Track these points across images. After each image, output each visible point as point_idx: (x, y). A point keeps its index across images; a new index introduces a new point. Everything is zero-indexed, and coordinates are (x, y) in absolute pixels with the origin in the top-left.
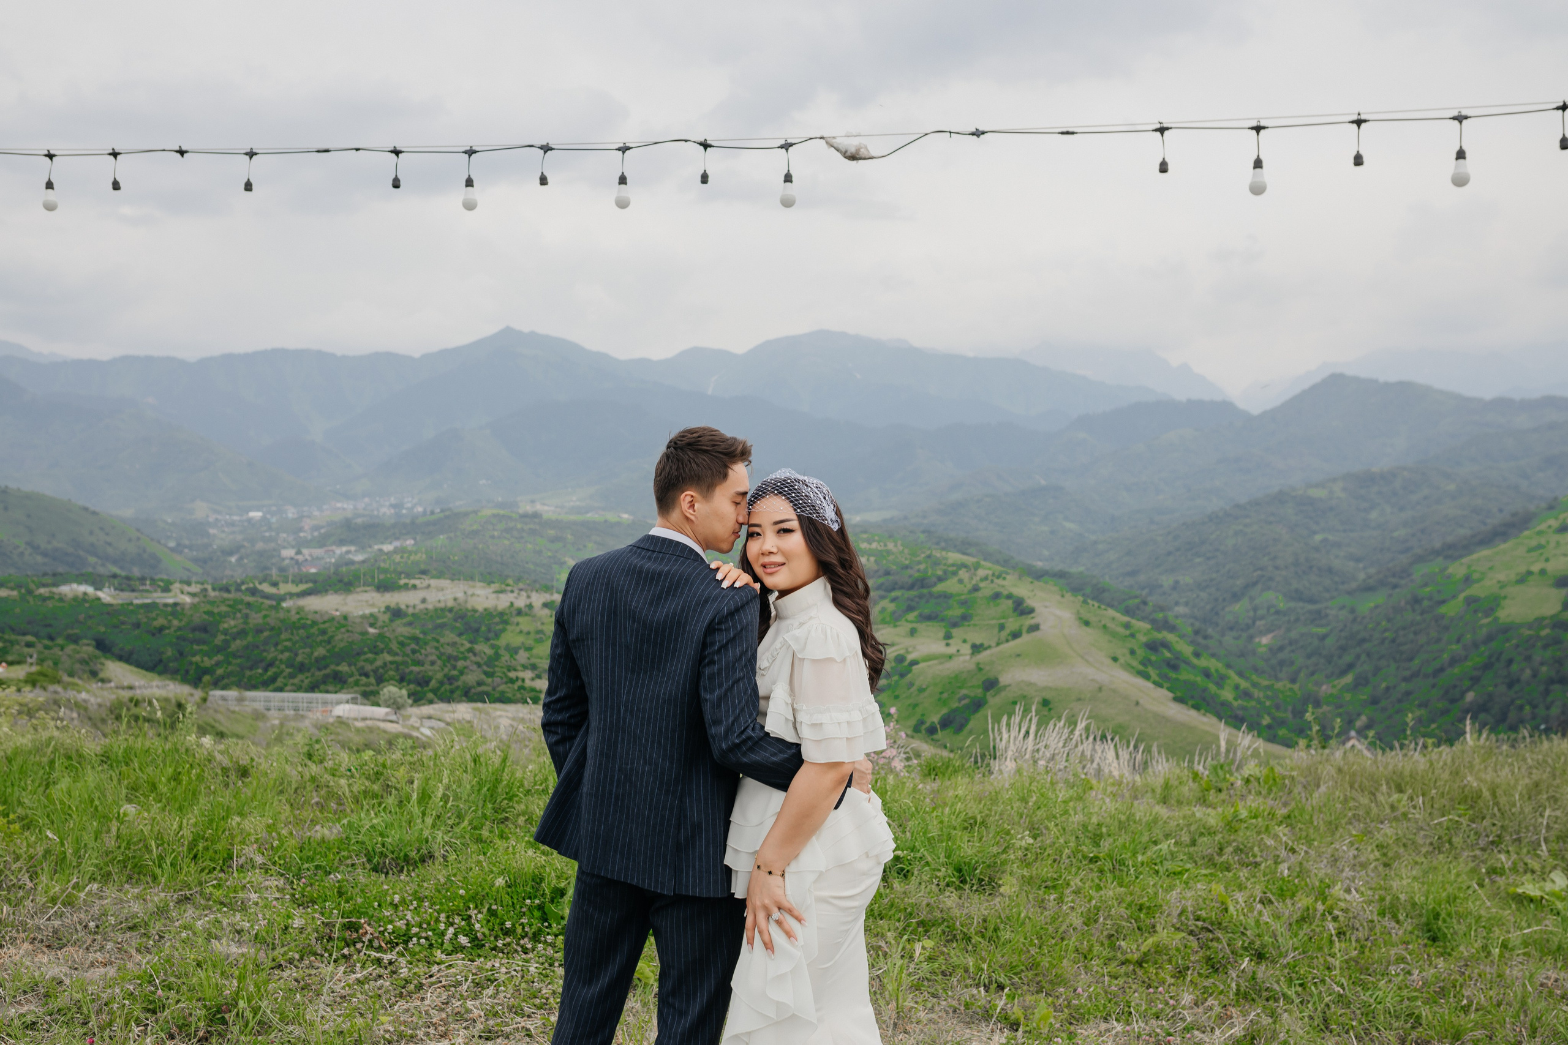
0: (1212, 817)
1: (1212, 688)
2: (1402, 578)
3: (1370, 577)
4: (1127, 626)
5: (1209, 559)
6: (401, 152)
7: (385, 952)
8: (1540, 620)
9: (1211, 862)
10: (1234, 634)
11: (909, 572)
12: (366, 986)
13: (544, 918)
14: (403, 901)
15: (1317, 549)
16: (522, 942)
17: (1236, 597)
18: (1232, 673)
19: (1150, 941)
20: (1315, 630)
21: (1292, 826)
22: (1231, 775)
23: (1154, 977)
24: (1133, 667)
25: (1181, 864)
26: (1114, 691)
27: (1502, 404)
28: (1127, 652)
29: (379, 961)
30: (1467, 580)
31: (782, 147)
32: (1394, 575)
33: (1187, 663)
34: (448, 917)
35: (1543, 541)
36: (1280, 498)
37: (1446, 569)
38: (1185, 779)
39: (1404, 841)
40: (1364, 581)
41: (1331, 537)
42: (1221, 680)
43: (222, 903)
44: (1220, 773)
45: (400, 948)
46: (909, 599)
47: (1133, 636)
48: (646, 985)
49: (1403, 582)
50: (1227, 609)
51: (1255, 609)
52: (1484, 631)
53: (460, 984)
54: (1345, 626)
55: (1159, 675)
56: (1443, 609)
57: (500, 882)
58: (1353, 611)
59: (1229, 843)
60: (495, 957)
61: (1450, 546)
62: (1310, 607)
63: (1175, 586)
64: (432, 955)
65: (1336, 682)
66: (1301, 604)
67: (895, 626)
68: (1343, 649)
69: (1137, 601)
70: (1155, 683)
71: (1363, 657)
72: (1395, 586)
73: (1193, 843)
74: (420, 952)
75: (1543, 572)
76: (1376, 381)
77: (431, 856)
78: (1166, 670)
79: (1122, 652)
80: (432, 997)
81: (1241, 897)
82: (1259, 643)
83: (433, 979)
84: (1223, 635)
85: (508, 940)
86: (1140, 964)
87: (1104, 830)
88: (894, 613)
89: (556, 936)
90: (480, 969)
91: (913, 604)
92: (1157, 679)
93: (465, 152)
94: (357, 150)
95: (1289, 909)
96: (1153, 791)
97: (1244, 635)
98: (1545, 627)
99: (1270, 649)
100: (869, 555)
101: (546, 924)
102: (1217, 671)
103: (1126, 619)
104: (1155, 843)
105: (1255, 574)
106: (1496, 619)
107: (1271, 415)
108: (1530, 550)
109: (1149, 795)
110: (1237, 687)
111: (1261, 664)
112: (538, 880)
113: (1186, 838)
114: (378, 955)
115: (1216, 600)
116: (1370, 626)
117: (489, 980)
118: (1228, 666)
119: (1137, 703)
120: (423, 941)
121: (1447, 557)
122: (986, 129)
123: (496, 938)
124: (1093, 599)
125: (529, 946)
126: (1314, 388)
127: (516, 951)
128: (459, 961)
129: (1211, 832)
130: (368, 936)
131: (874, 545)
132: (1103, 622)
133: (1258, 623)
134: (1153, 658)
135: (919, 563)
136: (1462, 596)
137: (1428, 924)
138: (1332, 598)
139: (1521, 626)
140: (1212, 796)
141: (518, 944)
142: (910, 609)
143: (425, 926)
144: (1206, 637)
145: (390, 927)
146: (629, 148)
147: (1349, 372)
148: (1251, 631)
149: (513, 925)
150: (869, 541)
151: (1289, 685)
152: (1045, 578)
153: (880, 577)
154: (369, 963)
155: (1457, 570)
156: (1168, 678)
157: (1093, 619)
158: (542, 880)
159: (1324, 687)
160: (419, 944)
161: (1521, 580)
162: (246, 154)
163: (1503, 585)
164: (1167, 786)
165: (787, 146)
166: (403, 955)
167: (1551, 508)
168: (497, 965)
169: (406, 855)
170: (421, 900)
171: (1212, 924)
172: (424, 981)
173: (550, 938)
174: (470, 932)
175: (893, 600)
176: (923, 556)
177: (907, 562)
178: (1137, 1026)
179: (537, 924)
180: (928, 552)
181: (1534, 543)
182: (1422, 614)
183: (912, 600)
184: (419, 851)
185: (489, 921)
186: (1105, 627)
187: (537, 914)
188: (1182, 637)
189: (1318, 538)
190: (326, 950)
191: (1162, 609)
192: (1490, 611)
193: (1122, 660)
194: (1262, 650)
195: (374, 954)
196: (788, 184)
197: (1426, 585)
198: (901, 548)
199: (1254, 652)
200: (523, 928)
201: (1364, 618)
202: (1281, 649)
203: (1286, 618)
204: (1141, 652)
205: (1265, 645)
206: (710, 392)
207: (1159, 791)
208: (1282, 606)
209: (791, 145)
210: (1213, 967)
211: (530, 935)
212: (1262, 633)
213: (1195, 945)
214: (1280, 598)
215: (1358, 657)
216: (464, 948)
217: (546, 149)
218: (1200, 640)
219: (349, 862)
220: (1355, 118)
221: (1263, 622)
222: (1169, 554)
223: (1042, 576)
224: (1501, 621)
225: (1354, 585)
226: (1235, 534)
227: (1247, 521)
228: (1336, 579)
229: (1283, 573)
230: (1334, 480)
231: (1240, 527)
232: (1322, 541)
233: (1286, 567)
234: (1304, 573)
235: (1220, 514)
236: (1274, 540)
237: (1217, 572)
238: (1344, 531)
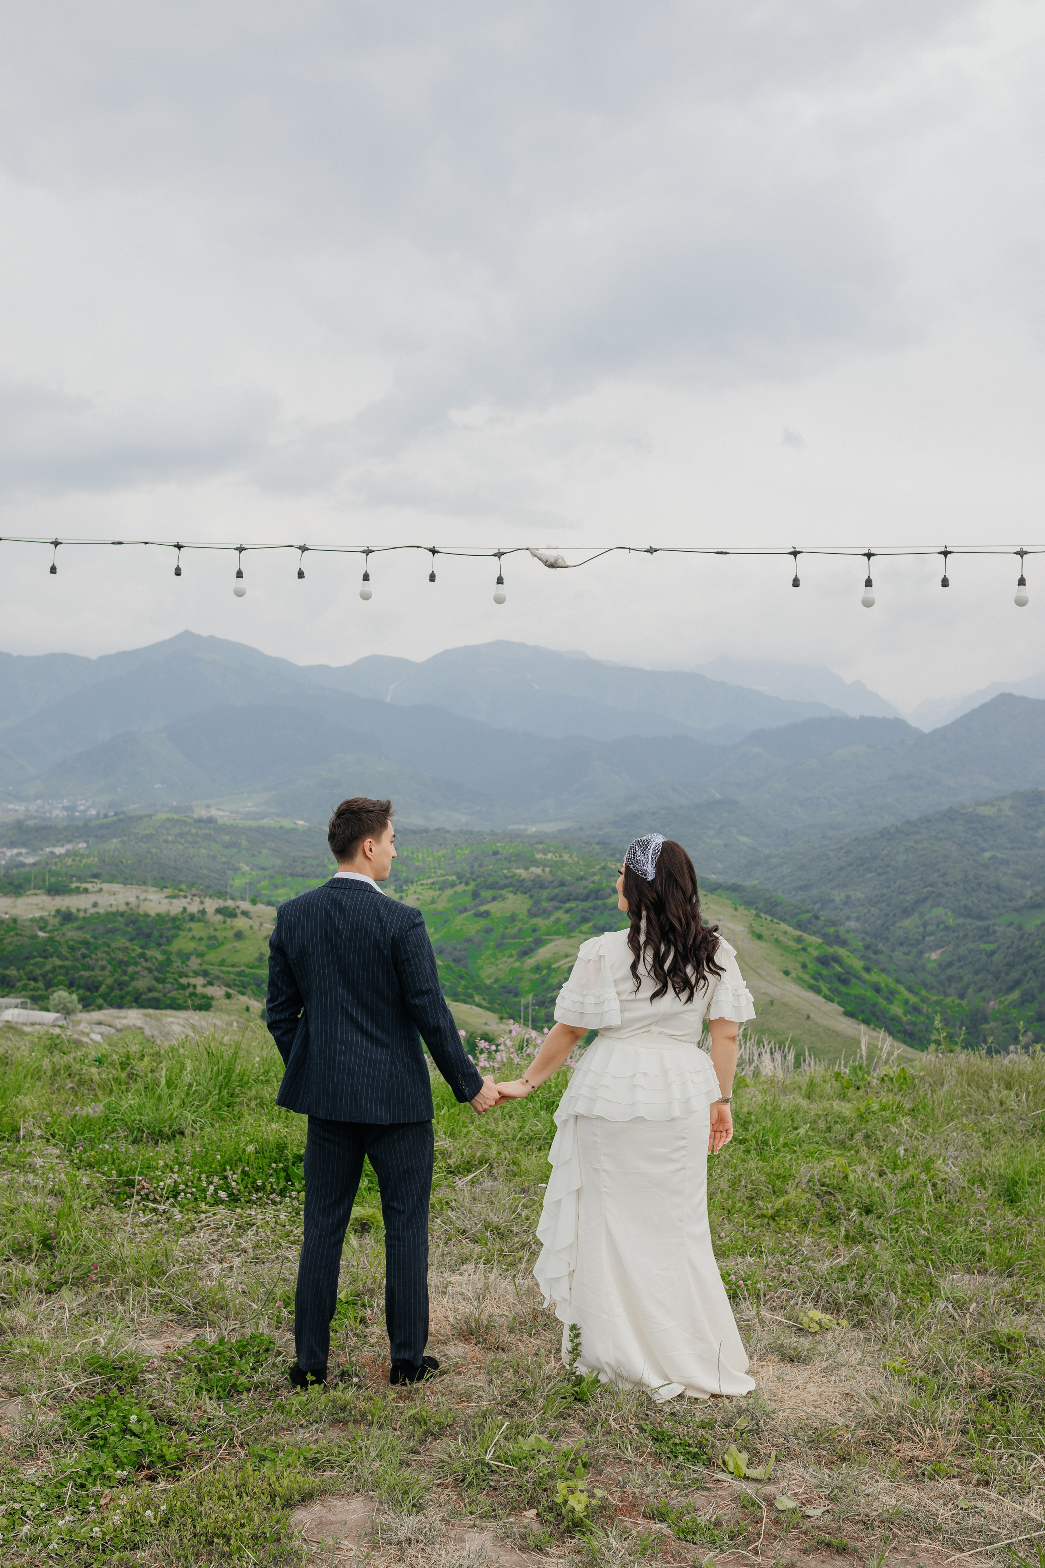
0: (846, 1109)
1: (882, 1002)
3: (1037, 895)
4: (799, 940)
5: (880, 874)
6: (183, 547)
7: (159, 1203)
9: (842, 1145)
10: (904, 949)
11: (584, 883)
12: (150, 1228)
13: (288, 1179)
14: (166, 1165)
15: (986, 867)
16: (271, 1196)
17: (906, 913)
18: (901, 988)
19: (782, 1200)
20: (982, 946)
21: (915, 1118)
22: (869, 1074)
23: (783, 1227)
24: (804, 981)
25: (816, 1146)
26: (785, 1004)
28: (798, 966)
29: (155, 1210)
31: (495, 555)
33: (858, 978)
34: (207, 1177)
36: (950, 815)
38: (828, 1078)
39: (1004, 1128)
40: (1031, 898)
41: (999, 855)
42: (891, 995)
43: (14, 1166)
44: (860, 1074)
45: (172, 1200)
46: (583, 910)
47: (804, 950)
48: (378, 1227)
50: (897, 925)
51: (925, 925)
53: (226, 1227)
54: (1013, 943)
55: (830, 989)
57: (251, 1148)
58: (1020, 928)
59: (859, 1130)
60: (250, 1208)
62: (979, 923)
63: (847, 901)
64: (198, 1206)
65: (1003, 999)
66: (970, 920)
67: (569, 937)
68: (1011, 965)
69: (810, 915)
70: (825, 997)
71: (1030, 974)
73: (829, 1129)
74: (188, 1204)
77: (182, 1133)
78: (837, 985)
79: (794, 966)
80: (204, 1236)
81: (859, 1169)
82: (929, 957)
83: (203, 1223)
84: (893, 950)
85: (260, 1195)
86: (773, 1218)
87: (753, 1118)
88: (568, 924)
89: (299, 1192)
90: (241, 1216)
91: (587, 915)
92: (828, 993)
93: (237, 549)
94: (146, 543)
95: (897, 1179)
96: (800, 1088)
97: (914, 950)
99: (939, 965)
100: (545, 866)
101: (290, 1183)
102: (887, 986)
103: (799, 933)
104: (796, 1129)
105: (925, 890)
107: (940, 734)
109: (797, 1091)
110: (906, 1002)
111: (930, 979)
112: (281, 1147)
113: (822, 1125)
114: (154, 1206)
115: (887, 915)
116: (1037, 943)
117: (248, 1224)
118: (898, 981)
119: (808, 1017)
120: (189, 1195)
122: (658, 548)
123: (250, 1193)
124: (766, 913)
125: (278, 1199)
126: (983, 707)
127: (267, 1203)
128: (222, 1210)
129: (845, 1121)
130: (146, 1191)
131: (549, 856)
132: (775, 936)
133: (927, 938)
134: (825, 972)
135: (594, 874)
137: (1008, 1190)
138: (1000, 915)
140: (851, 1092)
141: (268, 1199)
142: (585, 920)
143: (190, 1184)
144: (876, 952)
145: (162, 1184)
146: (371, 551)
147: (1018, 693)
148: (921, 946)
149: (264, 1183)
150: (545, 852)
151: (957, 1001)
152: (719, 891)
153: (555, 888)
154: (147, 1212)
156: (840, 993)
157: (765, 933)
158: (285, 1147)
159: (992, 1003)
160: (186, 1198)
162: (52, 543)
164: (812, 1084)
165: (499, 555)
166: (174, 1206)
168: (253, 1213)
169: (160, 1131)
170: (181, 1165)
171: (834, 1188)
172: (196, 1225)
173: (294, 1194)
174: (227, 1188)
175: (568, 911)
176: (598, 867)
177: (582, 873)
178: (766, 1259)
179: (282, 1183)
180: (603, 864)
183: (586, 912)
184: (170, 1128)
185: (243, 1180)
186: (777, 940)
187: (283, 1174)
188: (853, 951)
189: (987, 855)
190: (111, 1201)
191: (833, 924)
193: (793, 974)
194: (930, 966)
195: (151, 1205)
196: (500, 585)
198: (576, 859)
199: (924, 968)
200: (272, 1186)
201: (1031, 935)
202: (950, 964)
203: (956, 934)
204: (812, 966)
205: (934, 961)
206: (388, 700)
207: (804, 1087)
208: (951, 922)
209: (503, 554)
210: (831, 1220)
211: (278, 1191)
212: (932, 949)
213: (818, 1204)
214: (950, 913)
215: (1025, 973)
216: (223, 1201)
217: (303, 549)
218: (871, 955)
219: (114, 1135)
220: (943, 549)
221: (932, 938)
222: (841, 869)
223: (716, 889)
225: (1021, 902)
226: (907, 849)
227: (918, 837)
228: (1004, 896)
229: (953, 889)
230: (1003, 798)
231: (911, 843)
232: (990, 859)
233: (955, 884)
234: (973, 889)
235: (892, 830)
236: (944, 856)
237: (888, 887)
238: (1013, 849)
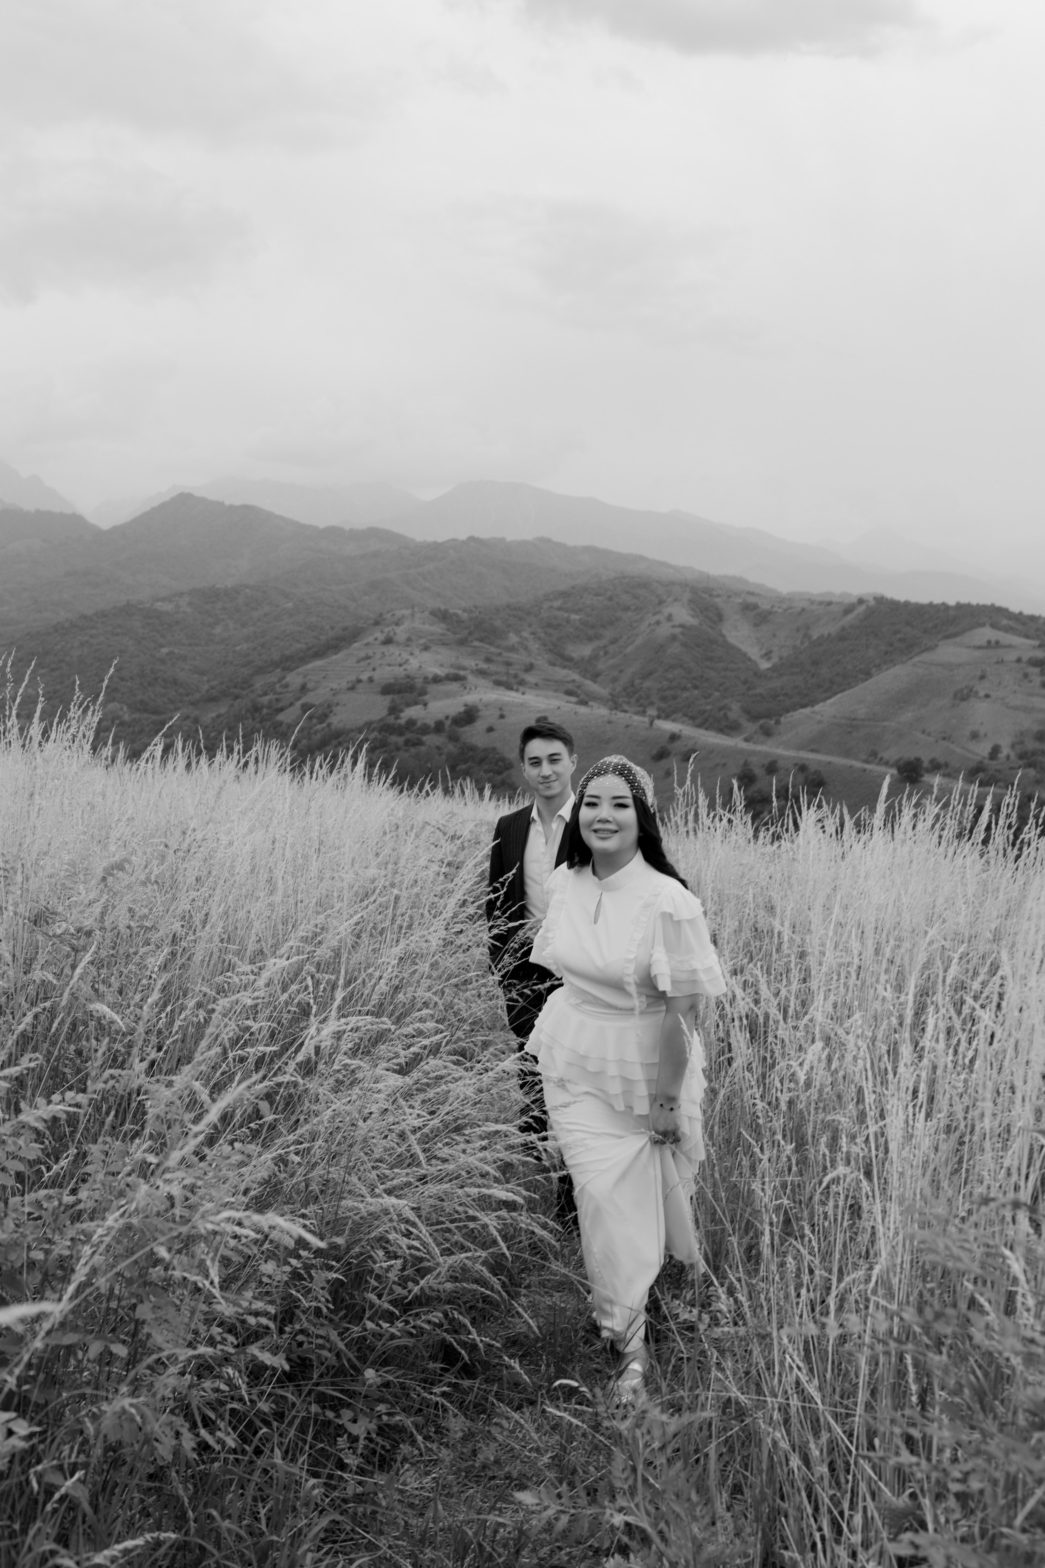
2: (243, 689)
3: (213, 688)
5: (53, 670)
8: (368, 724)
15: (163, 661)
27: (333, 532)
30: (304, 689)
32: (236, 687)
35: (371, 654)
36: (128, 610)
37: (284, 677)
40: (208, 691)
41: (176, 651)
49: (244, 693)
51: (99, 721)
52: (319, 736)
56: (281, 717)
58: (196, 720)
61: (288, 658)
62: (155, 718)
66: (146, 715)
72: (237, 697)
75: (371, 680)
76: (222, 504)
98: (373, 731)
106: (329, 725)
107: (119, 531)
108: (358, 662)
116: (213, 734)
121: (284, 669)
126: (163, 505)
136: (298, 704)
138: (177, 709)
139: (352, 730)
147: (197, 494)
155: (294, 679)
161: (352, 688)
163: (335, 693)
167: (377, 623)
181: (362, 654)
182: (261, 722)
189: (165, 650)
192: (323, 717)
197: (265, 694)
201: (207, 727)
203: (131, 729)
208: (126, 717)
214: (125, 708)
221: (107, 733)
224: (333, 727)
225: (197, 696)
226: (82, 644)
227: (94, 632)
228: (181, 690)
229: (129, 684)
230: (181, 594)
231: (86, 638)
232: (168, 654)
233: (131, 678)
234: (150, 684)
235: (67, 625)
236: (120, 651)
237: (61, 683)
238: (190, 645)
